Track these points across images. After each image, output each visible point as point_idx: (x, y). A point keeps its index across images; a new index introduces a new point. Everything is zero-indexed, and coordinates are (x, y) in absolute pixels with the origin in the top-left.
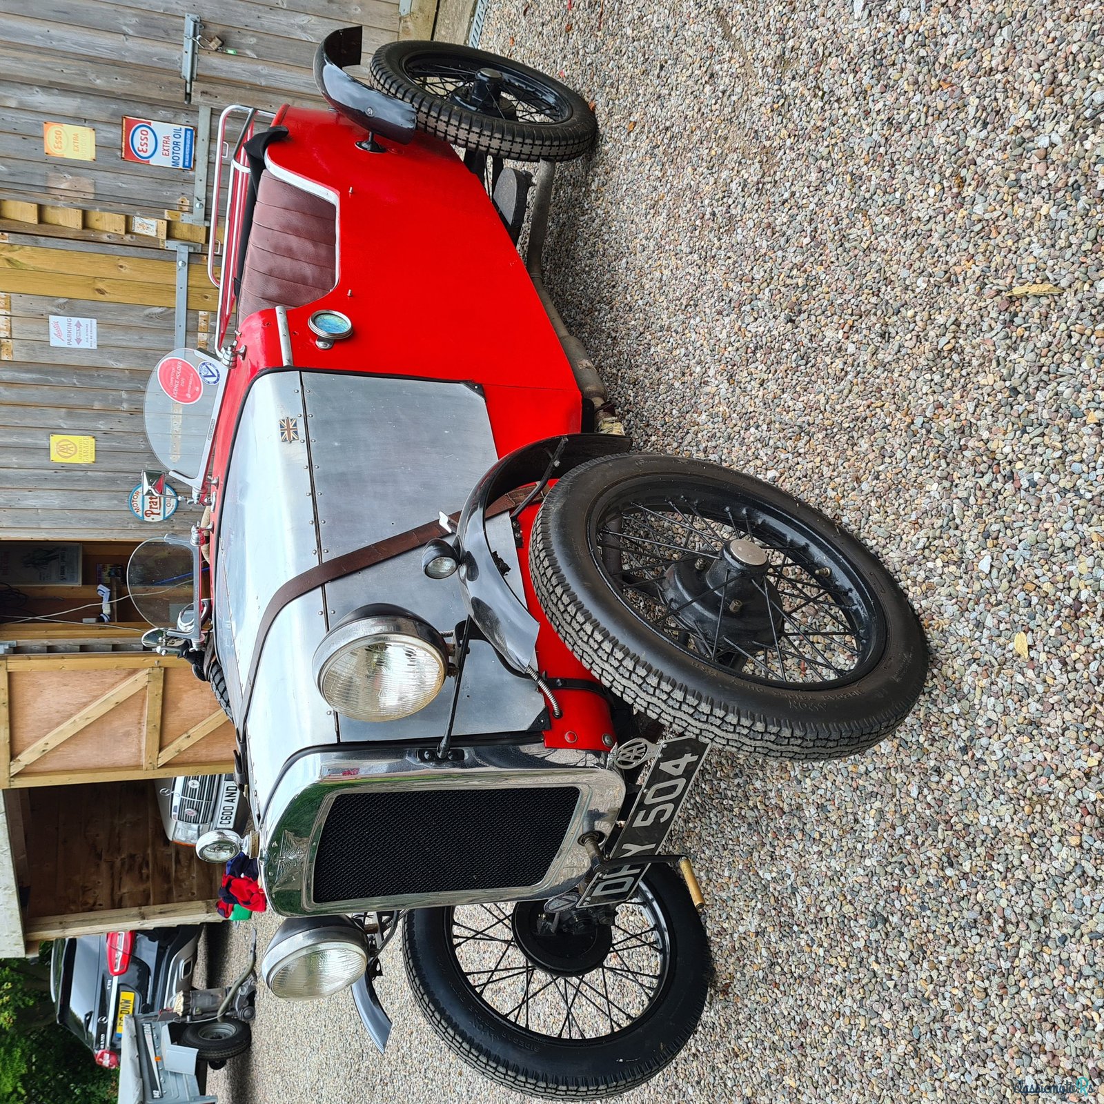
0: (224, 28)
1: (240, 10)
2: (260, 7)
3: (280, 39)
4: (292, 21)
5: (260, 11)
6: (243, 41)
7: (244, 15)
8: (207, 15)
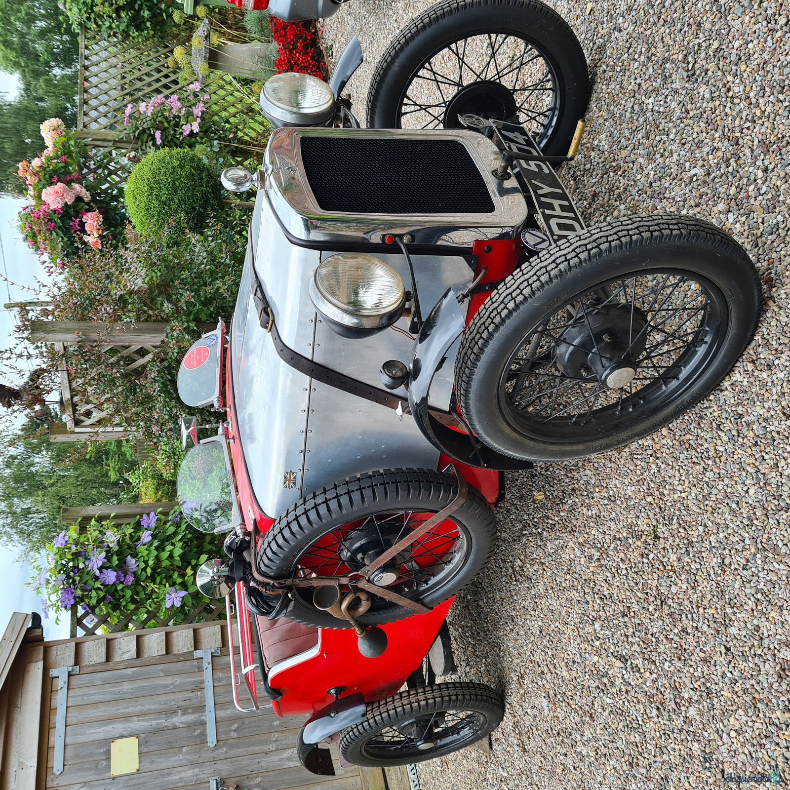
0: (237, 779)
1: (245, 762)
2: (258, 755)
3: (277, 772)
4: (281, 757)
5: (259, 758)
6: (251, 783)
7: (249, 765)
8: (224, 774)
